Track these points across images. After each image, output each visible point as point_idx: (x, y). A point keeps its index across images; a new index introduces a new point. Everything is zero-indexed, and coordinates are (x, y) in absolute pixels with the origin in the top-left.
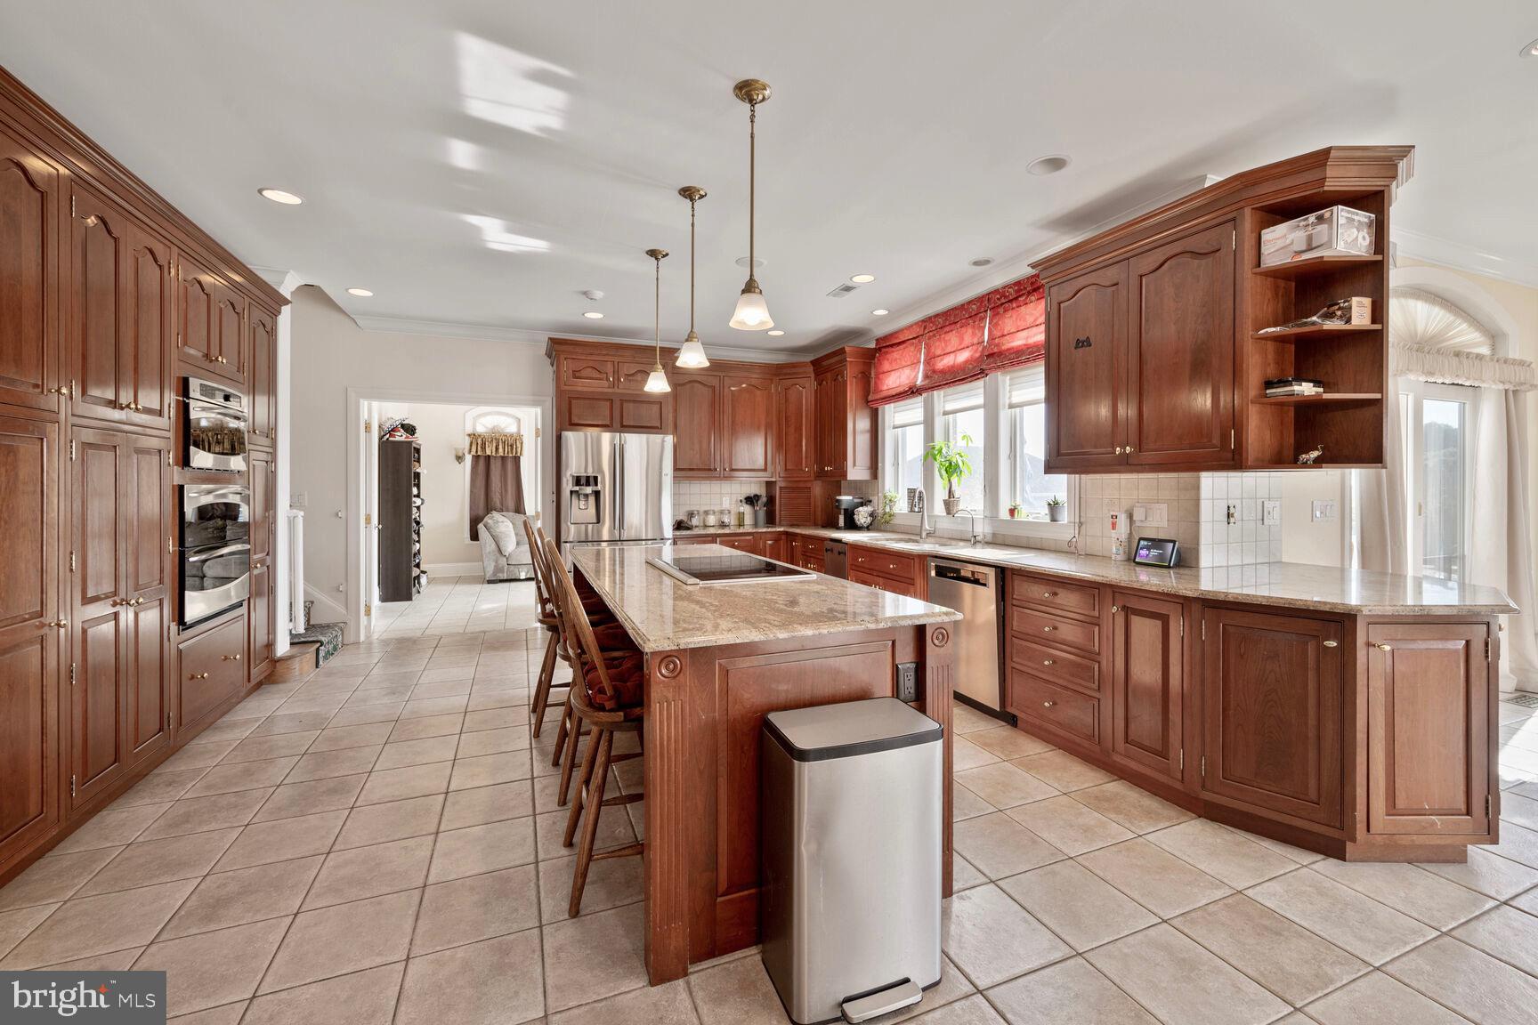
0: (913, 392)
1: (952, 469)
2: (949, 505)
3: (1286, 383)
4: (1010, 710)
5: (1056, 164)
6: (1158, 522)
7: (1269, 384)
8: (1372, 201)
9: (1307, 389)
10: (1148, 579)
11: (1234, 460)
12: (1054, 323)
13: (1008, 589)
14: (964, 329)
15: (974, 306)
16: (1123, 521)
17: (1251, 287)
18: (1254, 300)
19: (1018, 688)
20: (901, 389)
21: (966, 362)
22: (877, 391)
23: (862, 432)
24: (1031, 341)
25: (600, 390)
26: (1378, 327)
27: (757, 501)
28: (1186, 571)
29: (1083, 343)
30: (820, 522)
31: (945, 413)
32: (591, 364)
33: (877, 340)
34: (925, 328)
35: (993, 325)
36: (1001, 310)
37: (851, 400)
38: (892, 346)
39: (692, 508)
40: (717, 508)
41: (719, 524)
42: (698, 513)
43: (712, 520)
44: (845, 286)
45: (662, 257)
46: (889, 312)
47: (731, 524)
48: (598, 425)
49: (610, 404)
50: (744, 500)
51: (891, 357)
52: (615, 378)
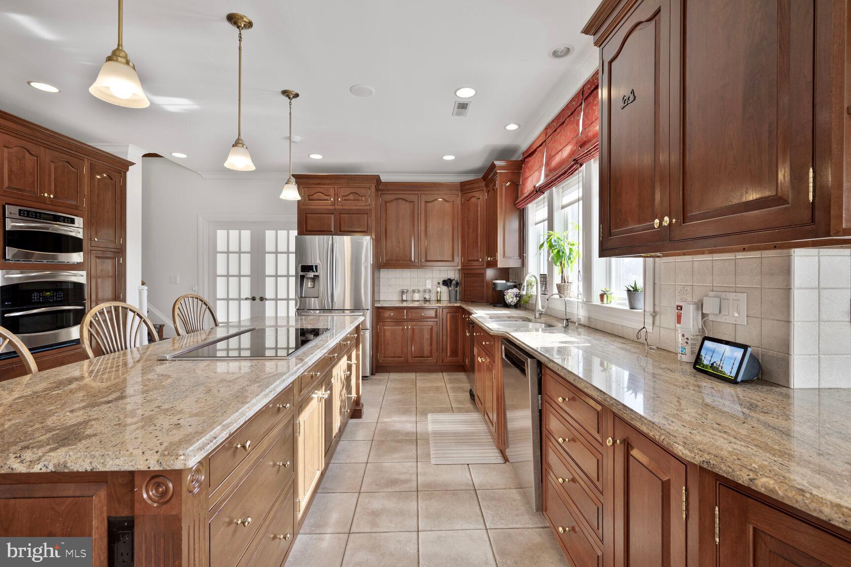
0: (537, 192)
1: (560, 256)
2: (561, 289)
13: (543, 382)
15: (574, 103)
16: (690, 313)
21: (568, 155)
22: (522, 193)
25: (326, 207)
27: (452, 283)
29: (629, 99)
30: (490, 300)
31: (560, 207)
32: (320, 190)
33: (523, 153)
34: (547, 134)
35: (585, 116)
38: (530, 155)
40: (421, 289)
41: (423, 299)
42: (407, 291)
43: (417, 296)
44: (459, 103)
45: (293, 97)
46: (519, 126)
47: (431, 299)
48: (324, 231)
49: (333, 216)
50: (441, 282)
51: (529, 165)
52: (336, 198)
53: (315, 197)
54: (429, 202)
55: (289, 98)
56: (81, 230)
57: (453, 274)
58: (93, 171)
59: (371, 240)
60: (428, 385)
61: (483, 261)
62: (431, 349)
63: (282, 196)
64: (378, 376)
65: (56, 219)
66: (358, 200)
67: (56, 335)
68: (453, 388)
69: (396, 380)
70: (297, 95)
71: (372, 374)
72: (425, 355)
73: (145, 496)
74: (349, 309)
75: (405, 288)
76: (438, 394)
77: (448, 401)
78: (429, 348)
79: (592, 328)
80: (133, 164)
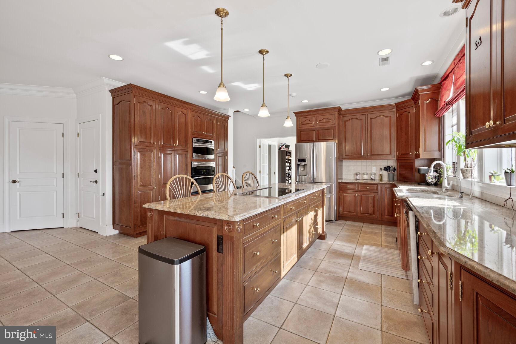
0: (447, 104)
2: (464, 172)
25: (310, 128)
27: (391, 169)
32: (307, 119)
33: (441, 78)
34: (454, 64)
38: (445, 80)
40: (369, 172)
41: (370, 179)
42: (359, 174)
43: (366, 177)
44: (382, 59)
45: (290, 76)
46: (433, 62)
47: (376, 179)
48: (310, 140)
49: (314, 132)
50: (383, 168)
51: (445, 86)
52: (316, 122)
53: (305, 122)
54: (373, 118)
55: (288, 77)
56: (214, 146)
57: (392, 163)
58: (217, 121)
59: (335, 144)
60: (369, 230)
61: (412, 154)
62: (374, 210)
63: (285, 125)
64: (339, 222)
65: (206, 142)
66: (328, 122)
67: (207, 187)
68: (386, 235)
69: (350, 225)
70: (291, 75)
71: (336, 220)
72: (370, 213)
73: (225, 228)
74: (325, 182)
75: (358, 172)
76: (374, 236)
77: (381, 241)
78: (372, 209)
79: (483, 200)
80: (230, 116)
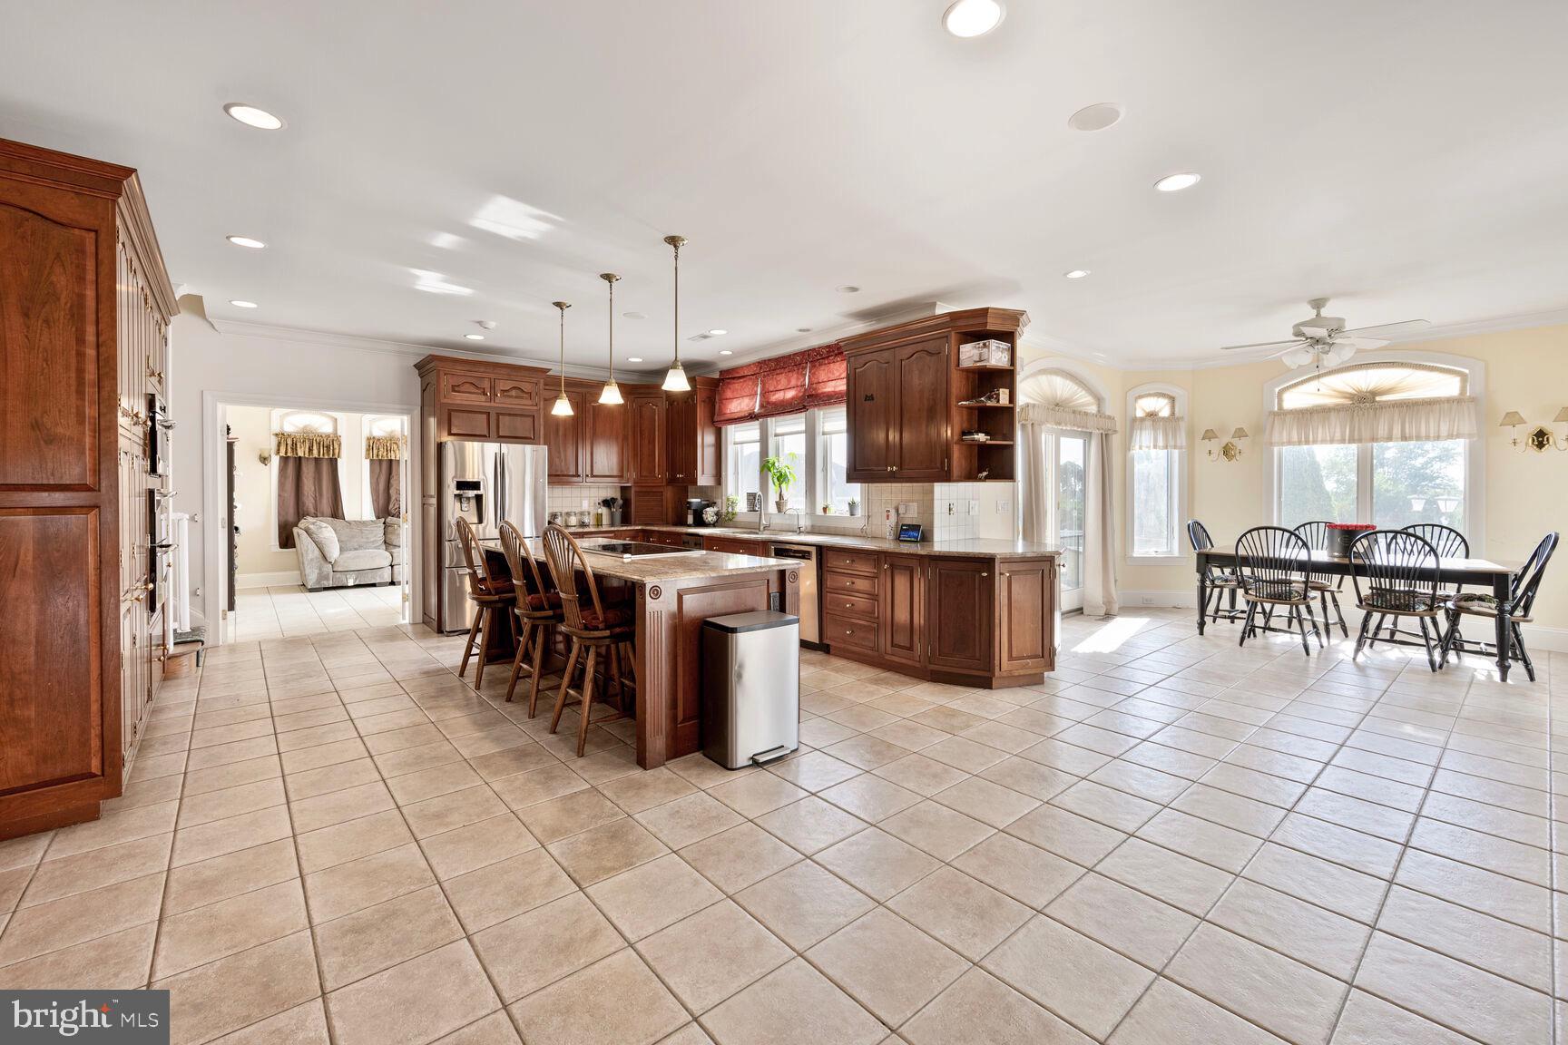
0: (751, 418)
1: (782, 478)
2: (779, 505)
3: (971, 433)
4: (827, 641)
5: (854, 289)
6: (912, 516)
7: (964, 433)
8: (1008, 337)
9: (981, 437)
10: (906, 548)
11: (946, 477)
12: (852, 379)
13: (824, 561)
14: (790, 374)
15: (797, 358)
16: (893, 513)
17: (956, 378)
18: (957, 384)
19: (830, 631)
20: (742, 414)
21: (793, 398)
22: (721, 413)
23: (709, 446)
24: (838, 389)
25: (478, 404)
26: (1011, 405)
27: (613, 504)
28: (926, 543)
29: (870, 398)
30: (670, 520)
31: (776, 435)
32: (470, 380)
33: (721, 372)
34: (761, 368)
35: (812, 374)
36: (817, 364)
37: (700, 420)
38: (734, 378)
39: (556, 510)
40: (577, 510)
43: (573, 520)
47: (590, 522)
48: (476, 435)
49: (487, 416)
50: (600, 503)
52: (492, 393)
53: (462, 389)
59: (547, 451)
61: (662, 477)
66: (521, 398)
